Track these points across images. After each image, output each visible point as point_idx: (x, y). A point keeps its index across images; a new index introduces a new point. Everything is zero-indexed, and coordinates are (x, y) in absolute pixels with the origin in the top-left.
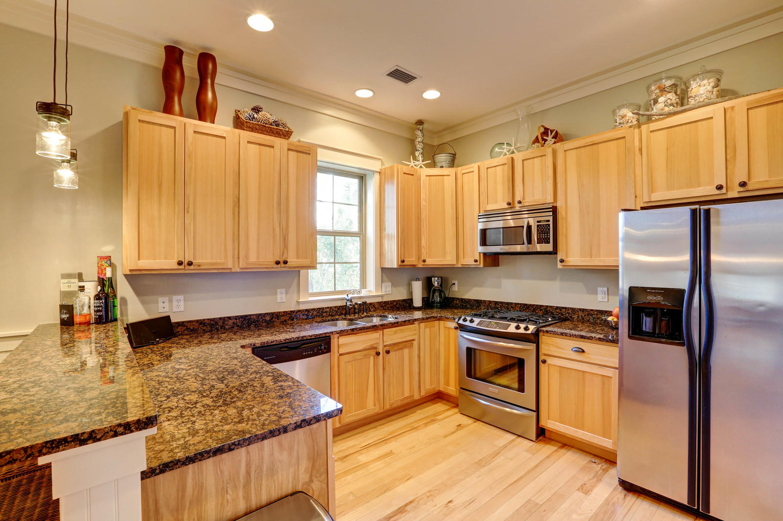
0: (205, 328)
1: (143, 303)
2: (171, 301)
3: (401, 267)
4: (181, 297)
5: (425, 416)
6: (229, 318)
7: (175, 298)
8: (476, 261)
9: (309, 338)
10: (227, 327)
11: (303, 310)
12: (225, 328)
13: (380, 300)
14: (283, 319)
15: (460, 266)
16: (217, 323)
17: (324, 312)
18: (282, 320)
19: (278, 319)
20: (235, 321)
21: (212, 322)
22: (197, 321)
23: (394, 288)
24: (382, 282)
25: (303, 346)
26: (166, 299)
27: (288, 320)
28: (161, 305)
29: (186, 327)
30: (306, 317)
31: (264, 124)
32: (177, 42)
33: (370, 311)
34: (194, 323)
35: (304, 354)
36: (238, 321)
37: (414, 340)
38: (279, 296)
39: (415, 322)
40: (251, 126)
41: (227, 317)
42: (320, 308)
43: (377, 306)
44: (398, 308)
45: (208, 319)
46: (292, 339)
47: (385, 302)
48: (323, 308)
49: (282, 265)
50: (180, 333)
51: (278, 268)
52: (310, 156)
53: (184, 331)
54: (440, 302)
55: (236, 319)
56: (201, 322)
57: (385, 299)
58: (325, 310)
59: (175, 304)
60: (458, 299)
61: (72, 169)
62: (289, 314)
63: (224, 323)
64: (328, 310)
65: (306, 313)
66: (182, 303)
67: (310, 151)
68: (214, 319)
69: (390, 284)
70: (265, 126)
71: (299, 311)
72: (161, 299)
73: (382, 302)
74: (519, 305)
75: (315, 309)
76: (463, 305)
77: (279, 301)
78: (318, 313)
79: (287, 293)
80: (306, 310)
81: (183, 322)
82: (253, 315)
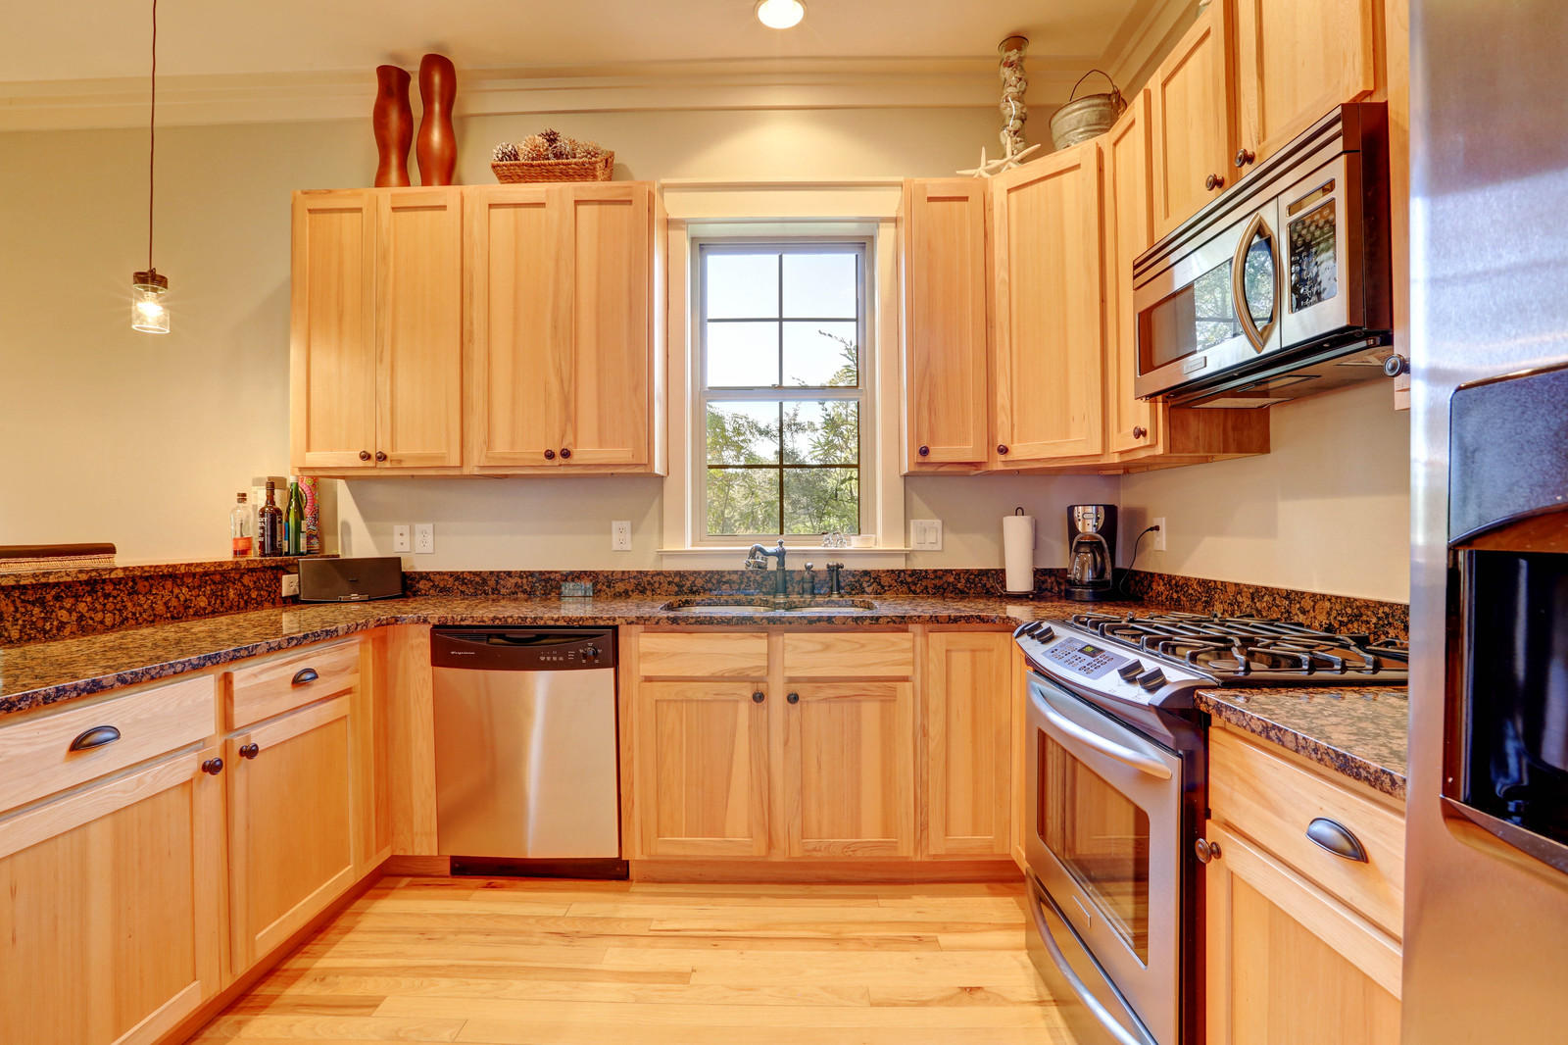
0: (464, 588)
1: (373, 533)
2: (412, 533)
3: (924, 469)
4: (428, 527)
5: (919, 918)
6: (509, 574)
7: (419, 527)
8: (1140, 433)
9: (552, 623)
10: (503, 591)
11: (669, 572)
12: (499, 592)
13: (899, 564)
14: (620, 587)
15: (1116, 459)
16: (485, 581)
17: (725, 583)
18: (617, 590)
19: (609, 587)
20: (520, 581)
21: (478, 579)
22: (451, 574)
23: (949, 537)
24: (908, 516)
25: (544, 641)
26: (405, 528)
27: (632, 591)
28: (397, 539)
29: (433, 581)
30: (676, 589)
31: (530, 162)
32: (394, 56)
33: (863, 592)
34: (446, 577)
35: (543, 658)
36: (525, 581)
37: (905, 679)
38: (615, 537)
39: (911, 627)
40: (507, 173)
41: (504, 572)
42: (712, 572)
43: (885, 581)
44: (962, 592)
45: (470, 572)
46: (510, 620)
47: (914, 572)
48: (720, 573)
49: (559, 460)
50: (423, 592)
51: (557, 466)
52: (632, 207)
53: (430, 589)
54: (1091, 584)
55: (521, 577)
56: (457, 577)
57: (919, 564)
58: (727, 577)
59: (418, 537)
60: (1161, 576)
61: (160, 302)
62: (635, 577)
63: (497, 583)
64: (735, 577)
65: (677, 580)
66: (430, 538)
67: (630, 194)
68: (481, 572)
69: (938, 523)
70: (532, 166)
71: (659, 573)
72: (398, 528)
73: (903, 571)
74: (1327, 604)
75: (699, 573)
76: (1172, 598)
77: (616, 546)
78: (707, 582)
79: (634, 531)
80: (678, 573)
81: (428, 573)
82: (556, 572)
